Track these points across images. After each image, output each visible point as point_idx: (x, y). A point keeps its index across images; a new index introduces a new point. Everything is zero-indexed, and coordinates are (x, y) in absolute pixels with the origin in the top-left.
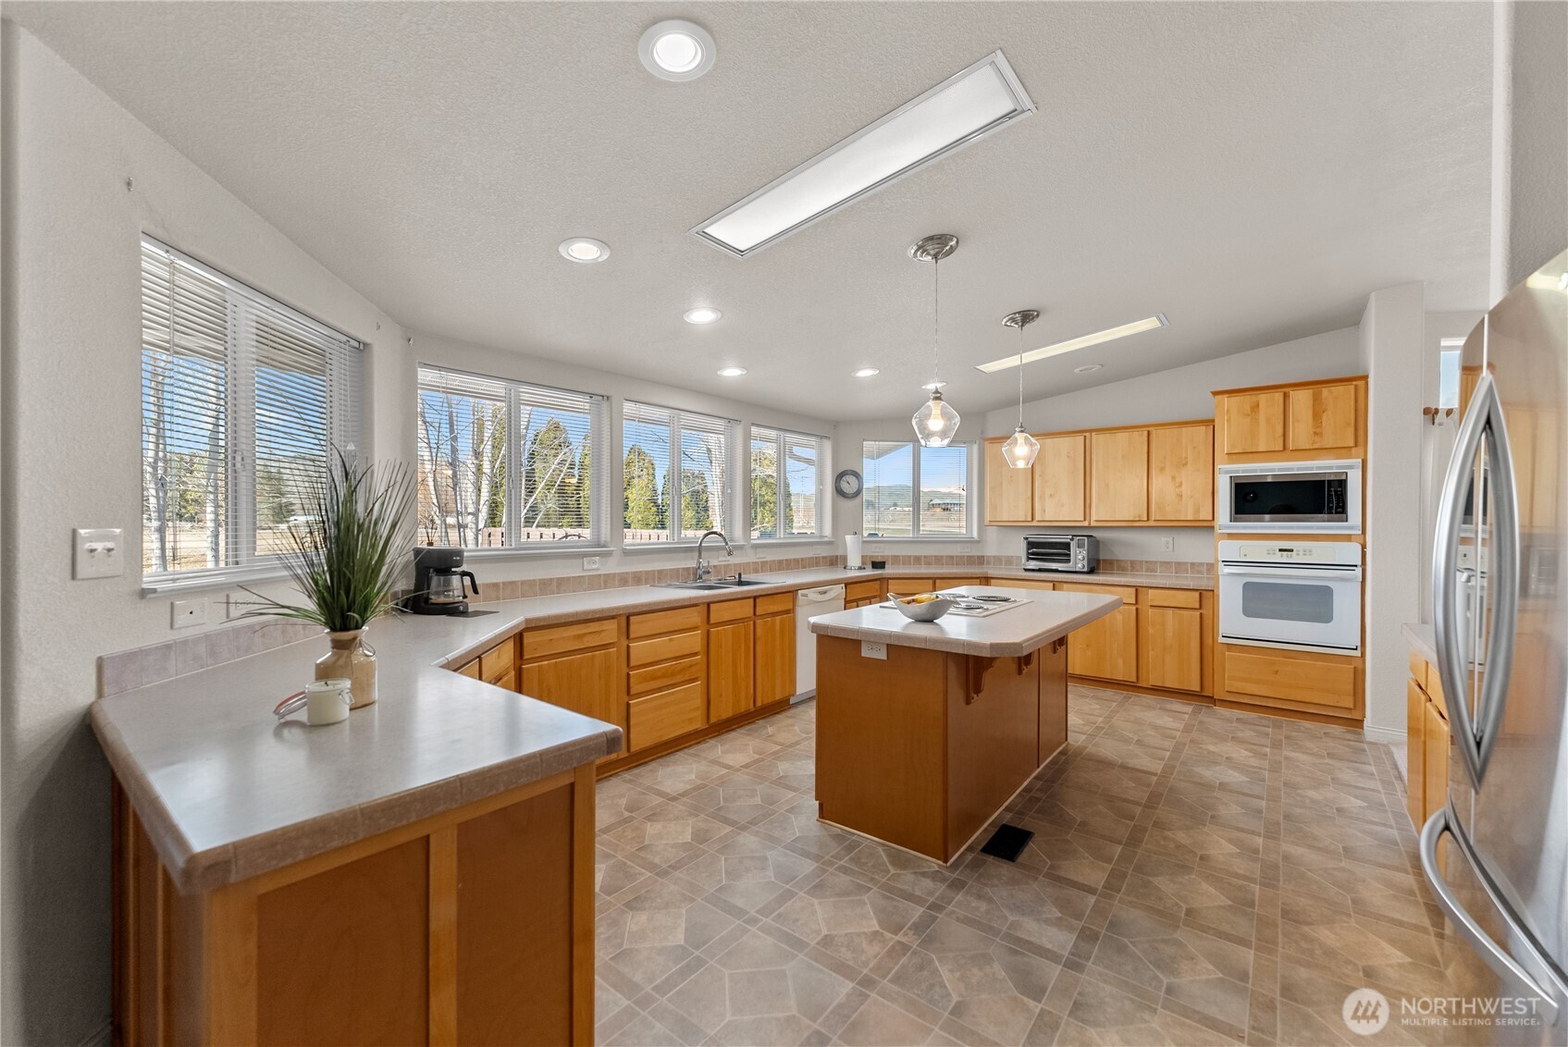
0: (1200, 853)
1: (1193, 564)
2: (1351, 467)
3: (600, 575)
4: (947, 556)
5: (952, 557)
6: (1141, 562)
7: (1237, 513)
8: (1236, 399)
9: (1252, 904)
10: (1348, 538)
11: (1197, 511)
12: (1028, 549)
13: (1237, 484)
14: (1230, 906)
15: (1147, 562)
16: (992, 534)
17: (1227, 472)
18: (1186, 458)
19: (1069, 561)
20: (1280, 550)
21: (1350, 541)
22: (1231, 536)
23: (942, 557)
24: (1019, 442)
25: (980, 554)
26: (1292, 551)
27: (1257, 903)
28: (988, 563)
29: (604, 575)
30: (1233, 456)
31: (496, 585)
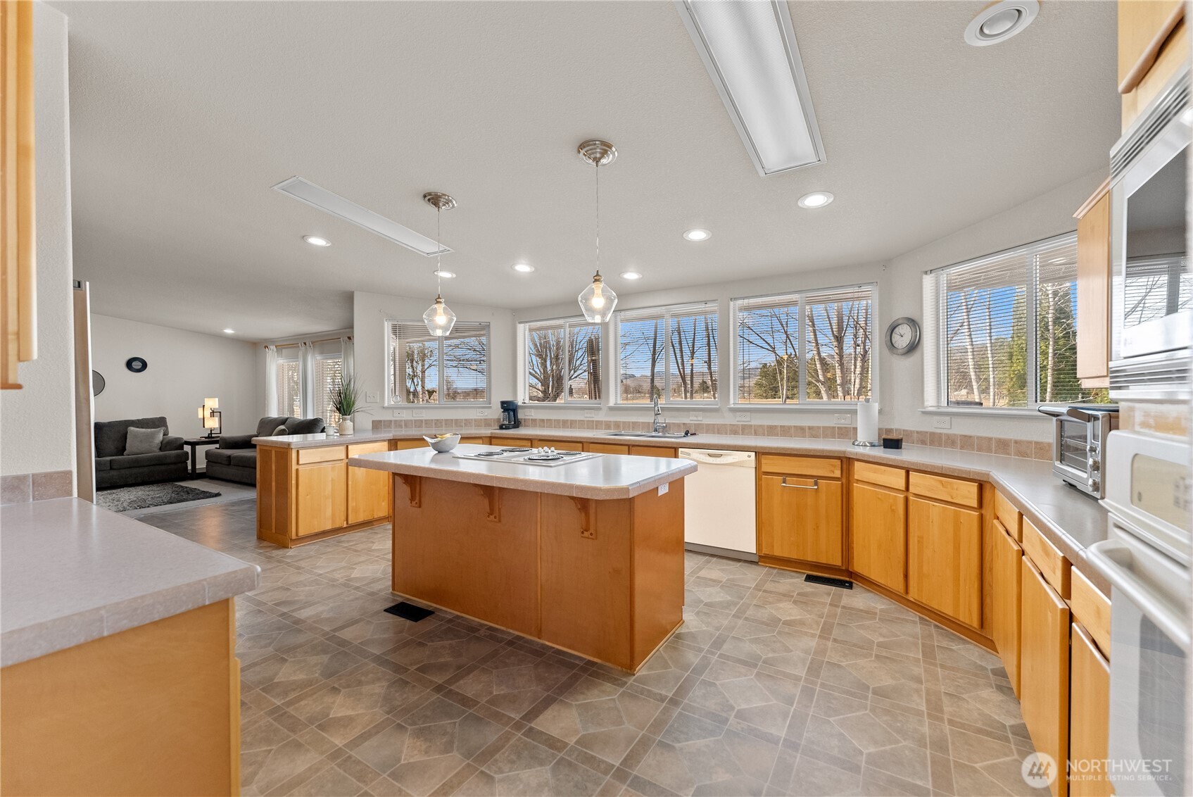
0: (343, 690)
3: (593, 421)
9: (263, 690)
14: (274, 679)
27: (264, 694)
29: (596, 421)
31: (543, 420)
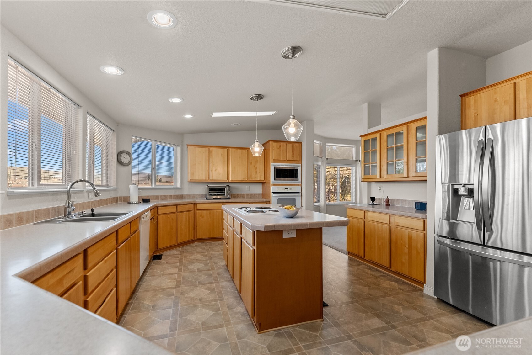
1: (255, 194)
2: (299, 166)
4: (169, 195)
5: (171, 196)
6: (240, 194)
7: (276, 178)
8: (276, 143)
10: (298, 185)
11: (261, 177)
12: (209, 191)
13: (276, 169)
15: (242, 194)
16: (186, 186)
17: (273, 165)
18: (258, 160)
19: (224, 195)
20: (286, 189)
21: (299, 186)
22: (274, 185)
23: (167, 196)
24: (256, 146)
25: (182, 194)
26: (288, 189)
28: (185, 198)
30: (275, 161)
